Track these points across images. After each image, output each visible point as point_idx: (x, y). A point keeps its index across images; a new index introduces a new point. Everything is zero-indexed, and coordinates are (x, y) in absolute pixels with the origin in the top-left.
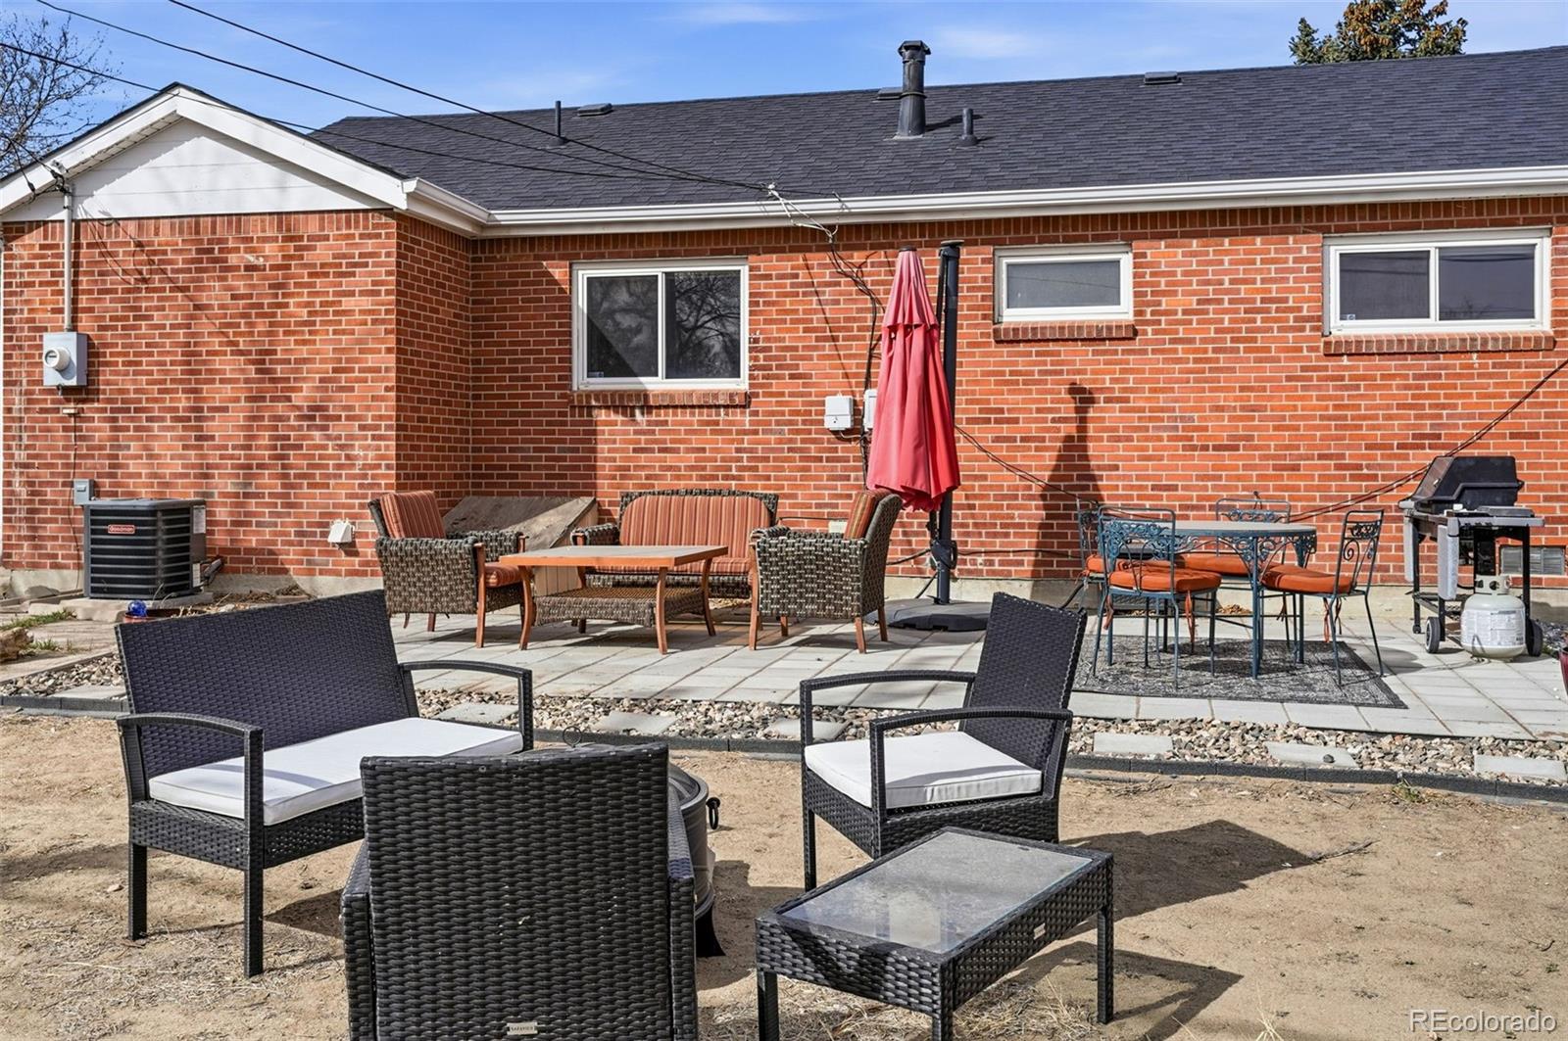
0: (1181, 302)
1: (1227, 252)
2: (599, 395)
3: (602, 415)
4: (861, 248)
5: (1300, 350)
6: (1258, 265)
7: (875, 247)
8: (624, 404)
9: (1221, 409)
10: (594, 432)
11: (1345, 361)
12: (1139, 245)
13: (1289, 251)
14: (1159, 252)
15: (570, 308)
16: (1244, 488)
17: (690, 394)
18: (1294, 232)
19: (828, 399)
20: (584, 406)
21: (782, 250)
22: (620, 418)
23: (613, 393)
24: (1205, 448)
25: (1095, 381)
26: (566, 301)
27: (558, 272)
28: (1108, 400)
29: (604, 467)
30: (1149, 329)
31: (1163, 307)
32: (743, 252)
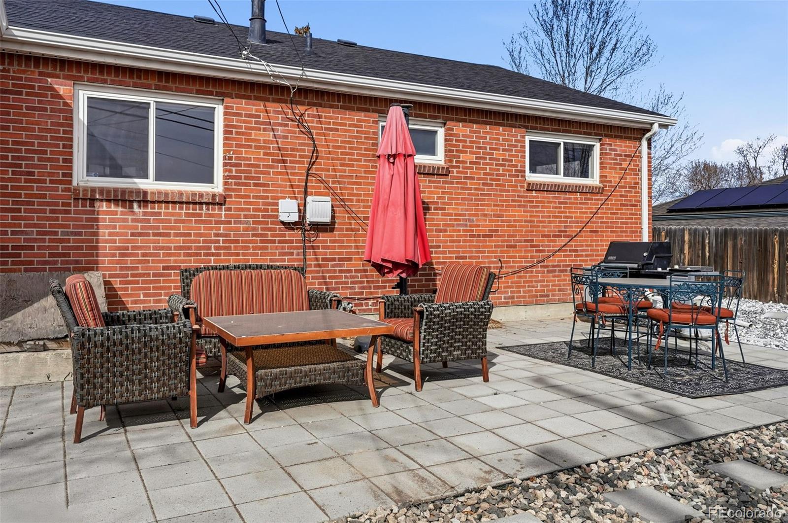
0: (469, 157)
1: (488, 133)
2: (102, 190)
3: (104, 207)
4: (303, 104)
5: (517, 186)
6: (501, 141)
7: (311, 105)
8: (123, 199)
9: (485, 215)
10: (97, 220)
11: (534, 193)
12: (450, 124)
13: (513, 136)
14: (460, 129)
15: (71, 119)
16: (495, 257)
17: (181, 194)
18: (515, 127)
19: (280, 201)
20: (89, 198)
21: (249, 98)
22: (120, 209)
23: (116, 190)
24: (479, 236)
25: (429, 198)
26: (68, 112)
27: (62, 88)
28: (436, 209)
29: (105, 247)
30: (455, 170)
31: (461, 159)
32: (221, 96)
